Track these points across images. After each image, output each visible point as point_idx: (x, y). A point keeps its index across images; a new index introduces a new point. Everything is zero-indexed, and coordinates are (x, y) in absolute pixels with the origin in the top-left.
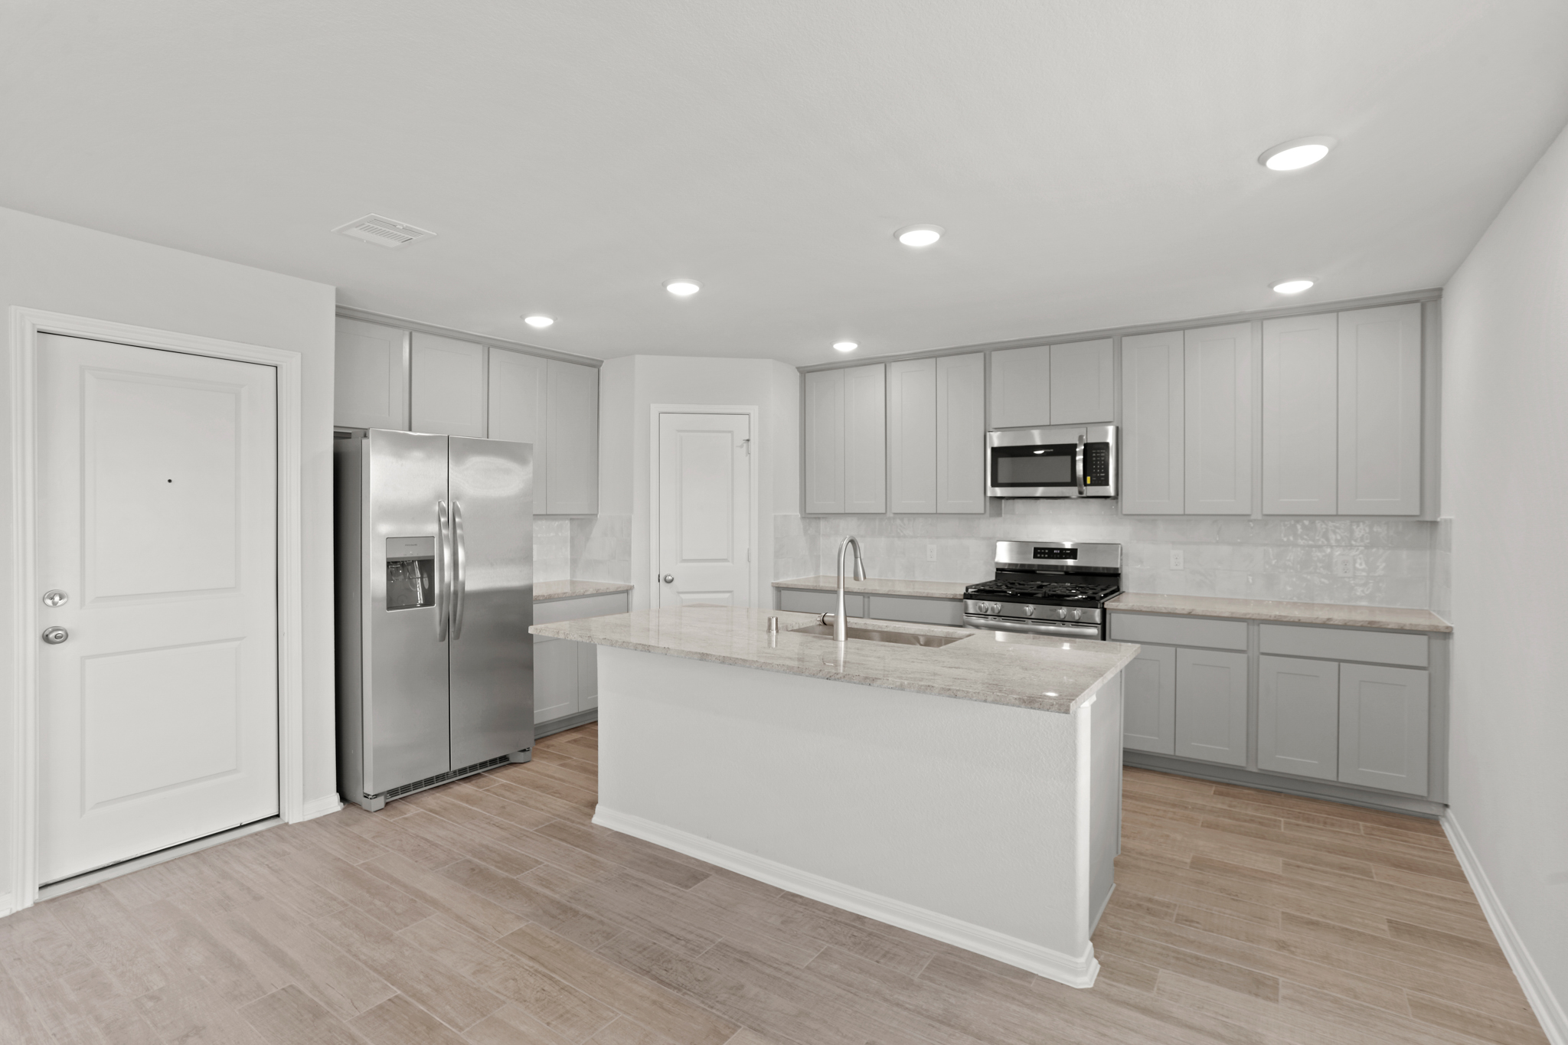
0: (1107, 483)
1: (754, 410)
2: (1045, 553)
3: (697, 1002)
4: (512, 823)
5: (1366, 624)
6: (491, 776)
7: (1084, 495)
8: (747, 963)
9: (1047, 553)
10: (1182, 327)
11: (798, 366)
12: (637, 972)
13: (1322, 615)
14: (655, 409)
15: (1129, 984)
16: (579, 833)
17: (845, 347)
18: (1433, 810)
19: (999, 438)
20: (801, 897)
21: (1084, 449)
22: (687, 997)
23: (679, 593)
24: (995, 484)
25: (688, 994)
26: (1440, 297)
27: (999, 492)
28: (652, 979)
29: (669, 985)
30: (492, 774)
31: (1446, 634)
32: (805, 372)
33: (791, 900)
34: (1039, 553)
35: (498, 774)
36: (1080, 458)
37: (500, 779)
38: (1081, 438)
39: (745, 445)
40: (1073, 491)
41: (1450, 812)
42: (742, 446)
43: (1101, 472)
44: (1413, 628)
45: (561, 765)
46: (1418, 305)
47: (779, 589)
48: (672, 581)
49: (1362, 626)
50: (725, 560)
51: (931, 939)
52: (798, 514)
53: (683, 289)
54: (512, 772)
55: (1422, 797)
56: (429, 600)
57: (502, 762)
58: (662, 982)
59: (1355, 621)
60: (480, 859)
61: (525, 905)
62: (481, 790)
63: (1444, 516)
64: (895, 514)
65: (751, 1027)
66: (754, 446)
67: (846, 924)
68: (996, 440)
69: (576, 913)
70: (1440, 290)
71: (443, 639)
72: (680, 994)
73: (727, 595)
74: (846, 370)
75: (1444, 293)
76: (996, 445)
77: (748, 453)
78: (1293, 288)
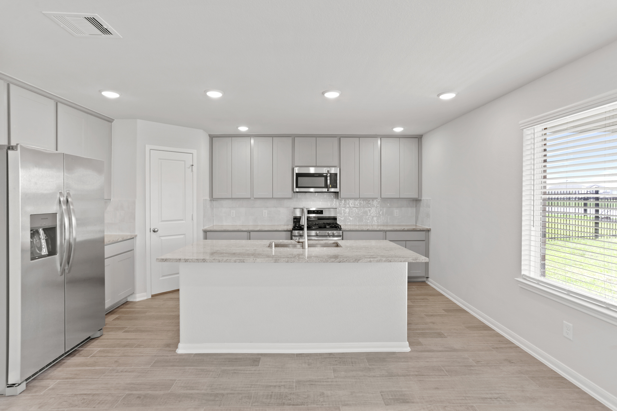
0: (337, 187)
1: (194, 152)
2: (311, 212)
3: (315, 406)
4: (132, 367)
5: (412, 230)
6: (85, 349)
7: (329, 191)
8: (315, 384)
9: (312, 212)
10: (359, 137)
11: (210, 134)
12: (280, 406)
13: (402, 228)
14: (148, 147)
15: (417, 346)
16: (178, 360)
17: (243, 129)
18: (424, 279)
19: (298, 170)
20: (304, 354)
21: (330, 175)
22: (309, 406)
23: (160, 237)
24: (297, 187)
25: (309, 405)
26: (422, 137)
27: (297, 190)
28: (289, 406)
29: (297, 405)
30: (85, 348)
31: (428, 231)
32: (212, 138)
33: (301, 356)
34: (309, 212)
35: (89, 346)
36: (328, 178)
37: (94, 348)
38: (328, 171)
39: (191, 167)
40: (326, 190)
41: (429, 279)
42: (189, 168)
43: (334, 183)
44: (423, 230)
45: (124, 332)
46: (417, 139)
47: (205, 232)
48: (157, 231)
49: (403, 230)
50: (182, 220)
51: (358, 353)
52: (209, 198)
53: (215, 95)
54: (96, 343)
55: (424, 276)
56: (52, 252)
57: (89, 340)
58: (293, 405)
59: (410, 229)
60: (136, 391)
61: (192, 401)
62: (88, 358)
63: (423, 198)
64: (254, 198)
65: (343, 405)
66: (195, 168)
67: (329, 358)
68: (297, 170)
69: (223, 395)
70: (422, 135)
71: (62, 275)
72: (306, 406)
73: (182, 236)
74: (233, 138)
75: (423, 136)
76: (297, 172)
77: (192, 171)
78: (398, 130)
